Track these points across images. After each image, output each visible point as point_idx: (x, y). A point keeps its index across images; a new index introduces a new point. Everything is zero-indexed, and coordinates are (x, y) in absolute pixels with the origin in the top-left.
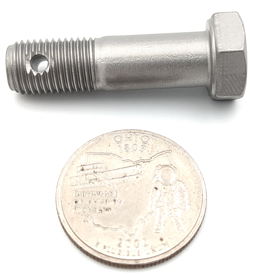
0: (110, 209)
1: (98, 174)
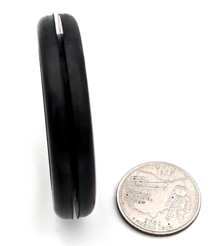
0: (145, 203)
1: (142, 183)
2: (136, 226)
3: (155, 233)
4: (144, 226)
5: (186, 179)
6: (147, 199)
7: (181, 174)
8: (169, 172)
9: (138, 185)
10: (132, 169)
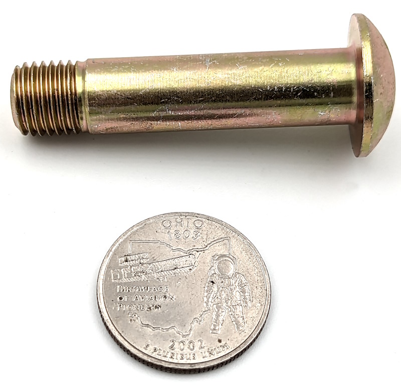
0: (160, 306)
2: (156, 360)
4: (172, 357)
6: (163, 299)
7: (217, 229)
8: (192, 231)
9: (137, 273)
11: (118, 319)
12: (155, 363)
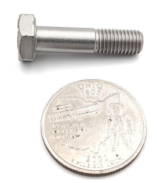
0: (80, 136)
1: (69, 111)
2: (79, 169)
3: (104, 172)
4: (88, 167)
5: (118, 94)
6: (81, 131)
7: (111, 88)
8: (96, 90)
9: (64, 116)
10: (52, 97)
11: (54, 144)
12: (78, 171)
